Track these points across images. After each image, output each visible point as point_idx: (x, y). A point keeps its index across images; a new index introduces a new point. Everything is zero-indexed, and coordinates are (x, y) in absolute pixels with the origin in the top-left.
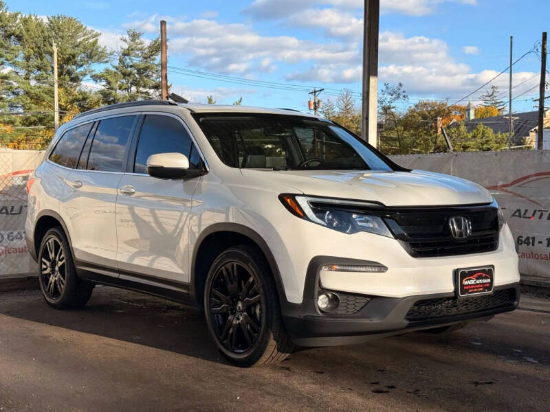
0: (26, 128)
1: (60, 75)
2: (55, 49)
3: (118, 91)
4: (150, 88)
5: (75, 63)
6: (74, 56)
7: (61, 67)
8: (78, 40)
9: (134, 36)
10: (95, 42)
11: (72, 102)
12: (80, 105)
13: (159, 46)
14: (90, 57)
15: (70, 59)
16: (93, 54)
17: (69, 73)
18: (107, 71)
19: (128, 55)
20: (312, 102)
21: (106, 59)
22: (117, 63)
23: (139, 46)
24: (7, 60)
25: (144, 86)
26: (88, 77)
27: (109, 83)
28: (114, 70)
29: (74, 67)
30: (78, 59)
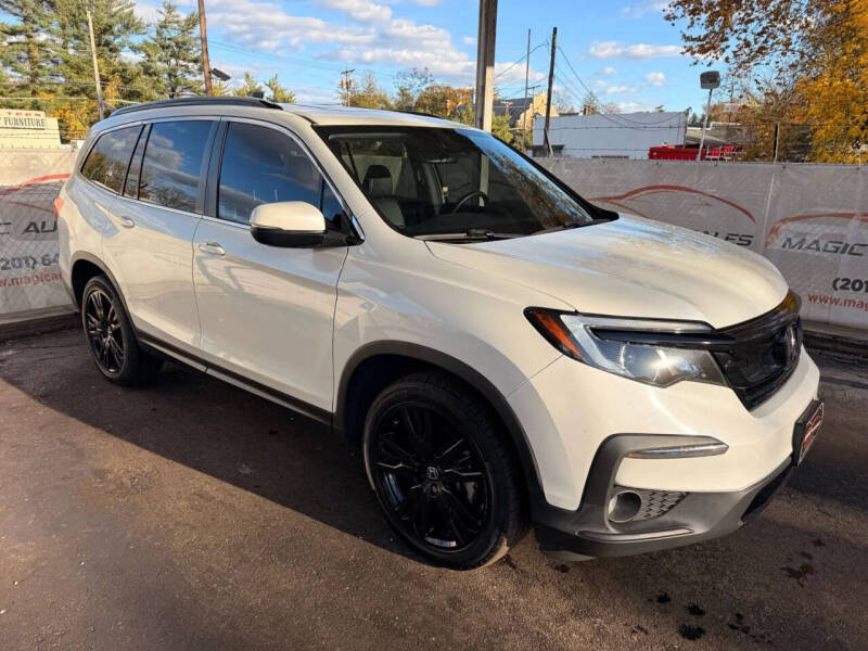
0: (68, 98)
1: (98, 45)
2: (90, 18)
3: (159, 64)
4: (189, 61)
5: (112, 34)
6: (111, 27)
7: (98, 37)
8: (114, 10)
9: (170, 9)
10: (132, 12)
11: (113, 73)
12: (121, 76)
13: (197, 19)
14: (127, 27)
15: (107, 29)
16: (130, 26)
17: (107, 44)
18: (146, 43)
19: (166, 27)
20: (344, 82)
21: (144, 31)
22: (154, 35)
23: (176, 19)
24: (41, 26)
25: (184, 60)
26: (127, 48)
27: (149, 55)
28: (152, 42)
29: (112, 37)
30: (116, 29)
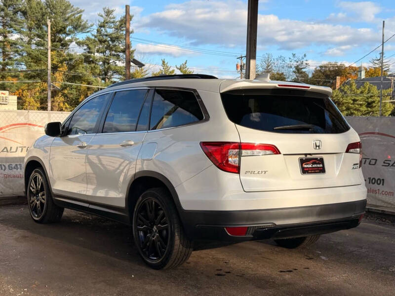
0: (27, 81)
1: (53, 41)
2: (49, 24)
3: (96, 54)
4: (120, 52)
5: (65, 33)
6: (65, 28)
7: (54, 34)
8: (67, 16)
9: (108, 13)
10: (80, 18)
11: (61, 62)
12: (68, 64)
13: (126, 19)
14: (76, 28)
15: (62, 30)
16: (79, 26)
17: (60, 40)
18: (88, 39)
19: (104, 26)
20: (239, 65)
21: (88, 30)
22: (95, 32)
23: (112, 20)
24: (15, 30)
25: (115, 51)
26: (74, 43)
27: (89, 48)
28: (93, 38)
29: (64, 35)
30: (69, 28)
